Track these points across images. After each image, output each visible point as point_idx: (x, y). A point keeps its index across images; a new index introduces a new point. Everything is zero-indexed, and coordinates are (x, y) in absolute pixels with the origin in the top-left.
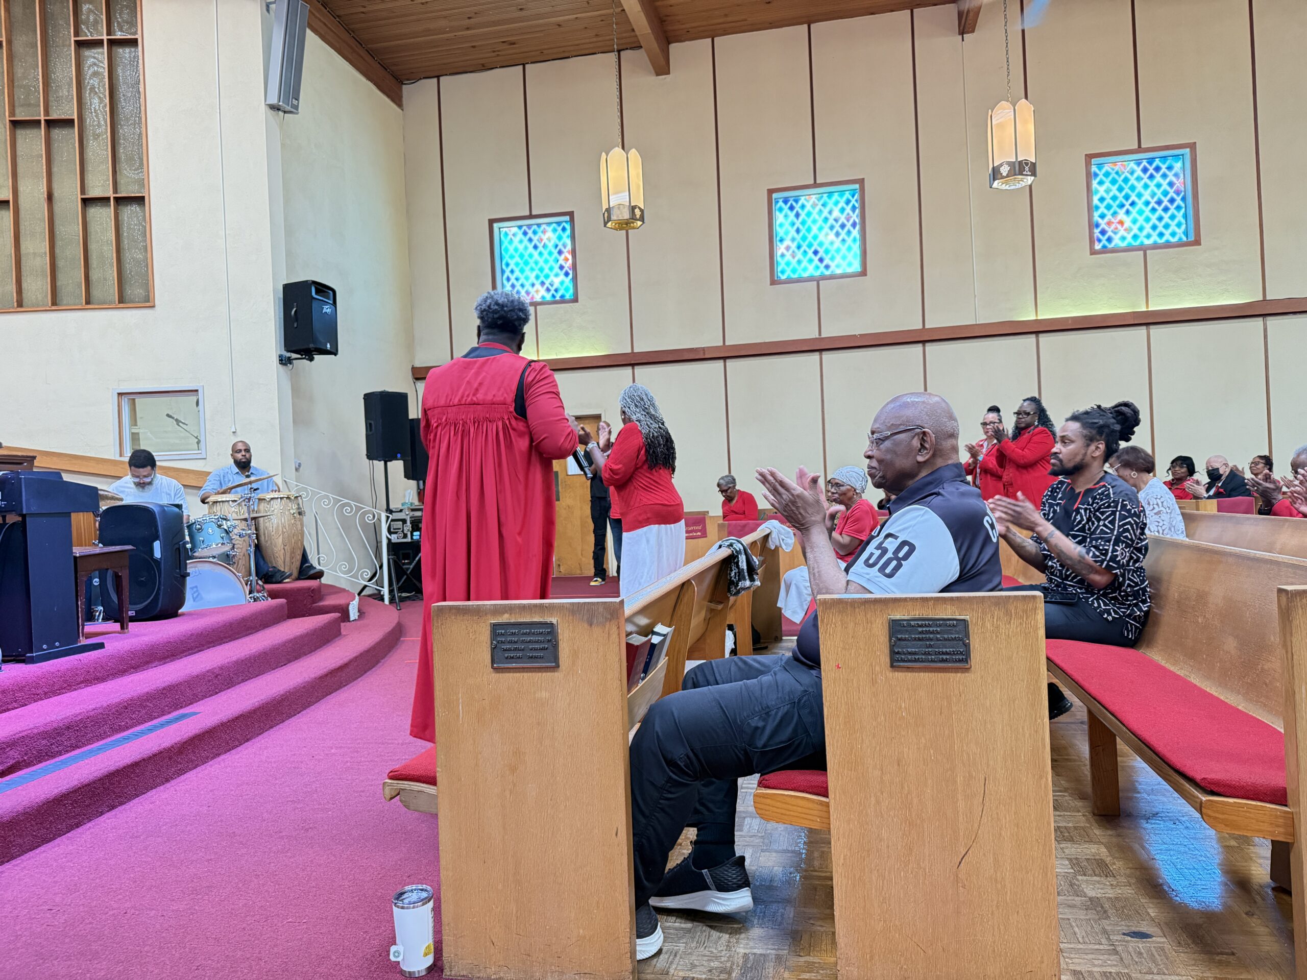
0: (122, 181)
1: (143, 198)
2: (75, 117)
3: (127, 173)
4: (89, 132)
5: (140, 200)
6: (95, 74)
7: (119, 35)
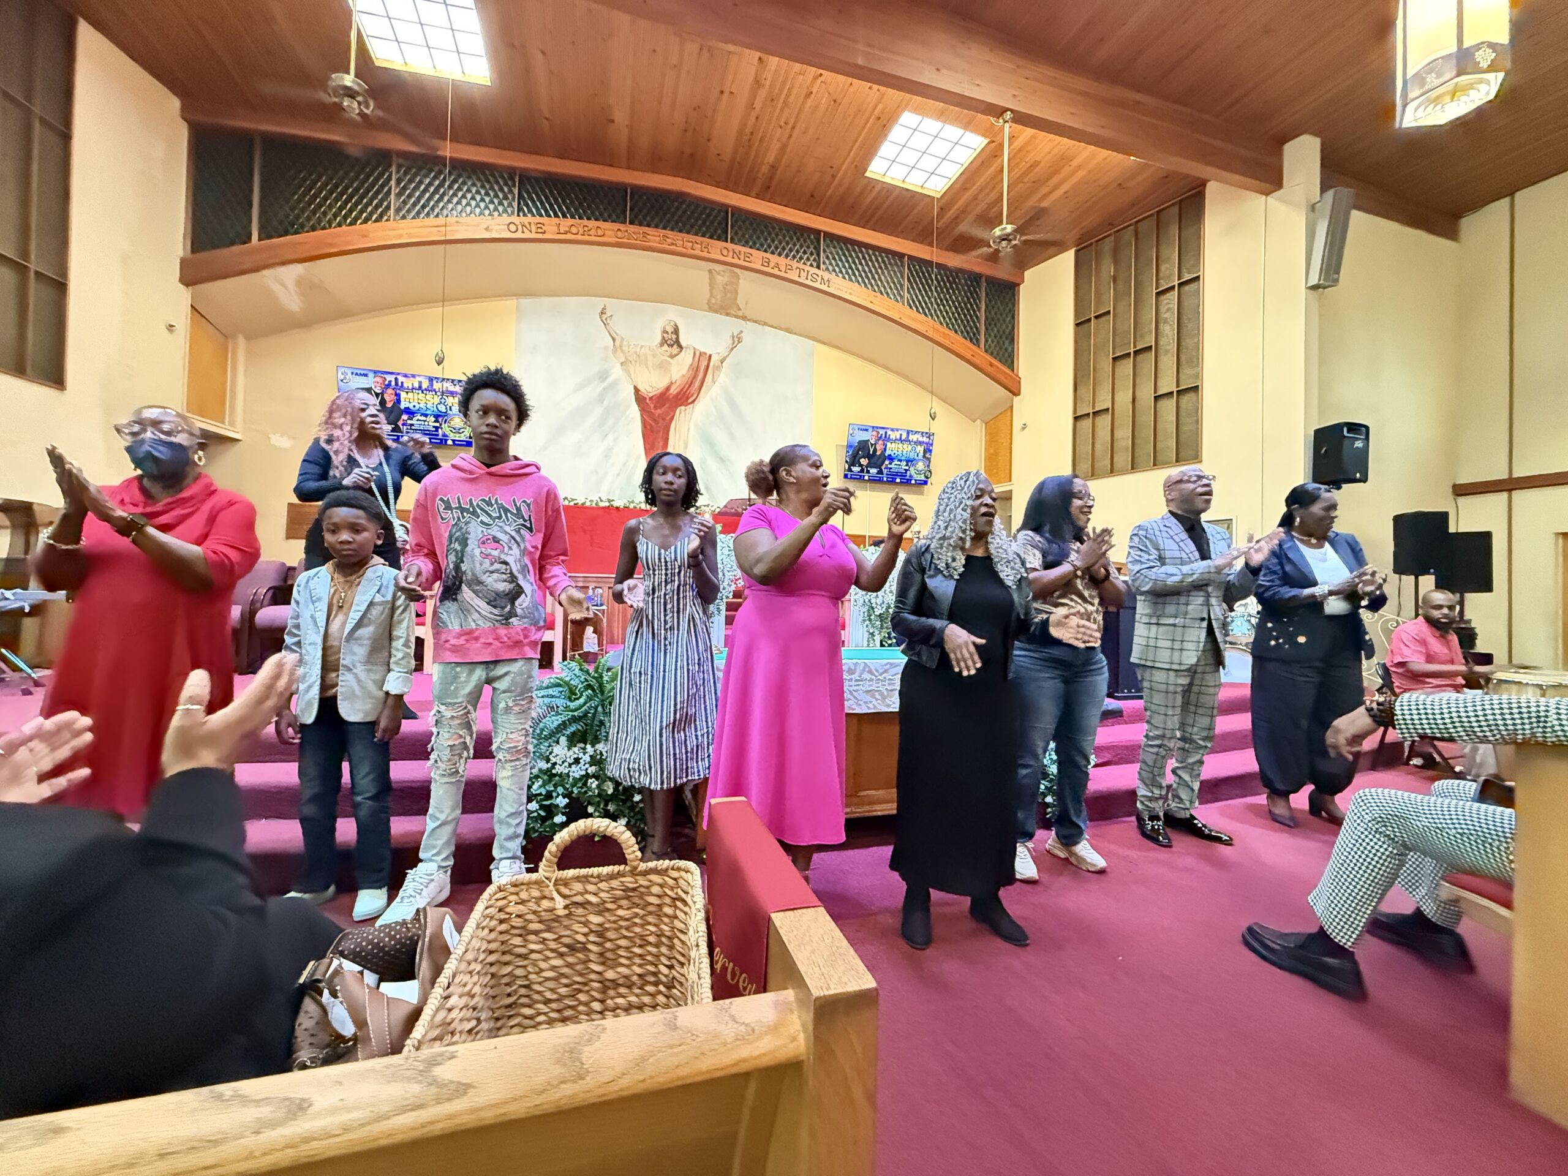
0: (1182, 377)
1: (1197, 387)
2: (1153, 344)
3: (1187, 371)
4: (1161, 351)
5: (1196, 389)
6: (1169, 310)
7: (1187, 277)
